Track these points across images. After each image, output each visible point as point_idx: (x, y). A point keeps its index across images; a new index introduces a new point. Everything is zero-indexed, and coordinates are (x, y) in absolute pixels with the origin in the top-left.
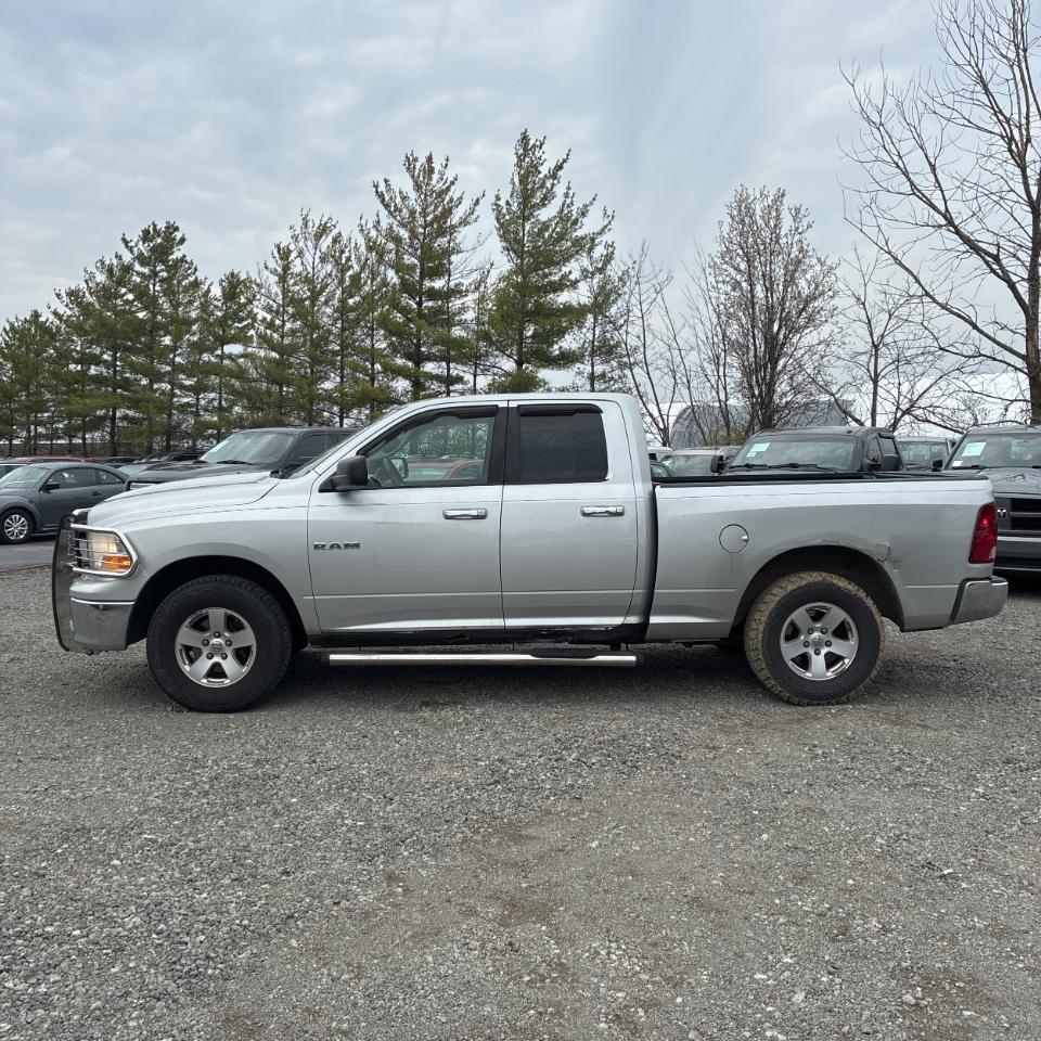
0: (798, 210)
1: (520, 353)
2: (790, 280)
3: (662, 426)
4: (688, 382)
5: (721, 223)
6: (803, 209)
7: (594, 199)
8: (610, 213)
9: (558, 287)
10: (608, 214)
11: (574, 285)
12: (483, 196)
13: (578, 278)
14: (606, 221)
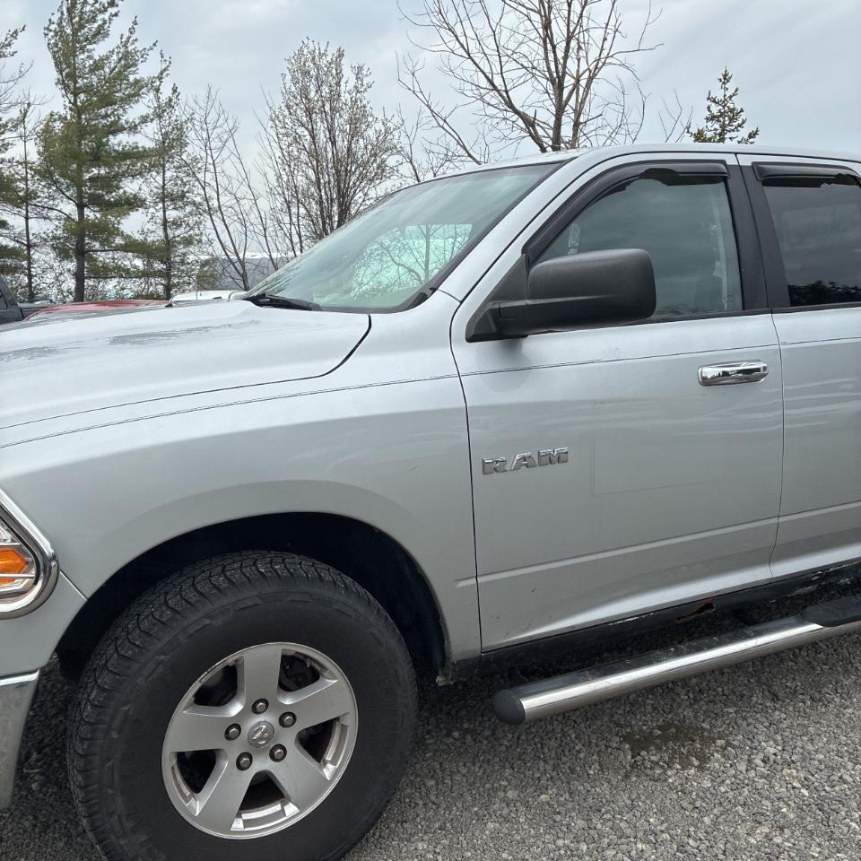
0: (360, 69)
1: (80, 195)
2: (355, 134)
3: (241, 272)
4: (265, 230)
5: (283, 75)
6: (365, 68)
7: (155, 45)
8: (166, 57)
9: (115, 129)
10: (165, 58)
11: (133, 128)
12: (23, 29)
13: (137, 122)
14: (164, 66)
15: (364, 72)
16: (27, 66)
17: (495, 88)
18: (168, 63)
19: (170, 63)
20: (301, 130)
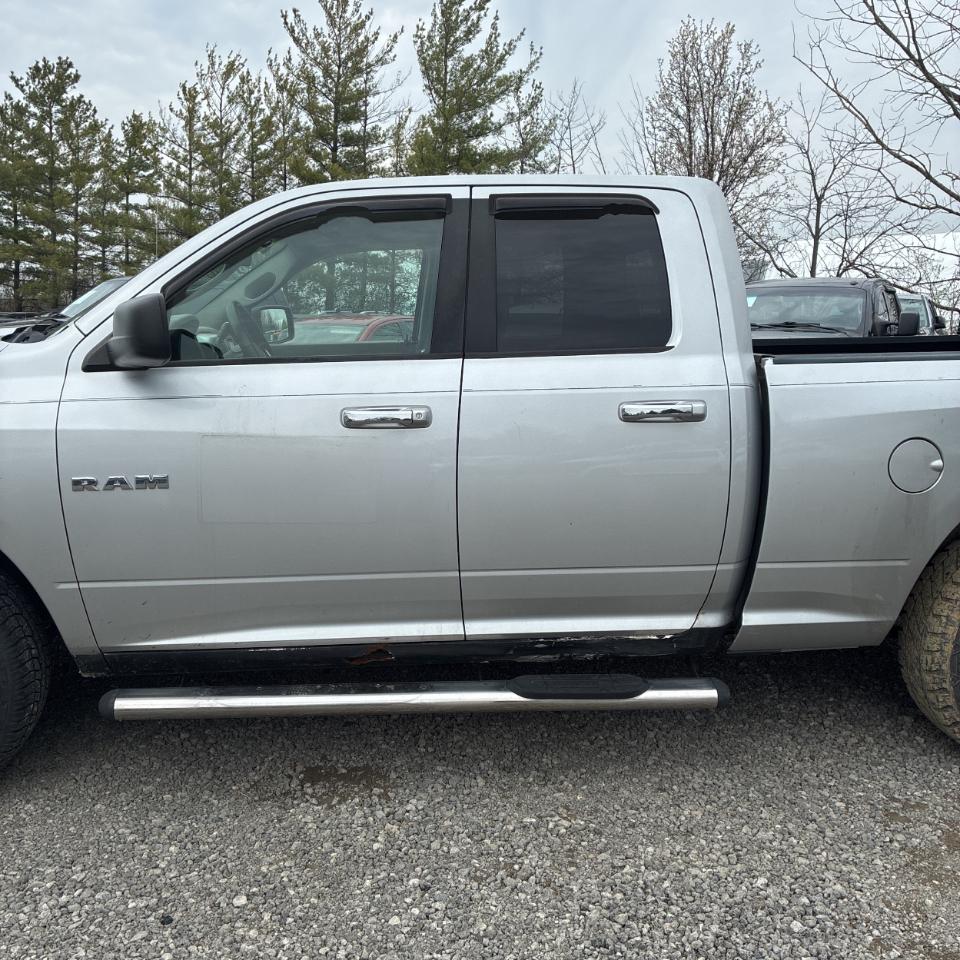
0: (748, 46)
2: (735, 124)
5: (661, 61)
6: (754, 46)
7: (522, 34)
8: (537, 49)
9: (481, 131)
10: (535, 50)
11: (498, 129)
12: (402, 31)
13: (502, 122)
14: (534, 58)
15: (752, 50)
16: (404, 74)
17: (912, 57)
18: (538, 55)
19: (541, 54)
20: (678, 123)
